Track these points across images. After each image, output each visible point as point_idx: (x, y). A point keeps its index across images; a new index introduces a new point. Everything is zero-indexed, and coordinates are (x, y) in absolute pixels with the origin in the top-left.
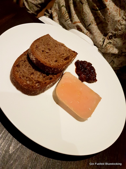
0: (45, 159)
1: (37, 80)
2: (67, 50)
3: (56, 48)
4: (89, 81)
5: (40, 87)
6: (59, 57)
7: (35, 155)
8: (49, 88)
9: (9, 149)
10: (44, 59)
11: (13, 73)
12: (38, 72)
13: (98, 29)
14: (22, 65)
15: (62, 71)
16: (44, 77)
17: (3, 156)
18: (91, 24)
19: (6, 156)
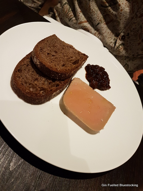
0: (51, 177)
1: (41, 86)
2: (76, 53)
3: (63, 51)
4: (101, 88)
5: (45, 95)
6: (67, 60)
7: (39, 172)
8: (55, 96)
9: (10, 166)
10: (50, 63)
11: (14, 79)
12: (43, 78)
13: (108, 29)
14: (25, 70)
15: (71, 76)
16: (50, 84)
17: (2, 173)
18: (99, 23)
19: (6, 174)
